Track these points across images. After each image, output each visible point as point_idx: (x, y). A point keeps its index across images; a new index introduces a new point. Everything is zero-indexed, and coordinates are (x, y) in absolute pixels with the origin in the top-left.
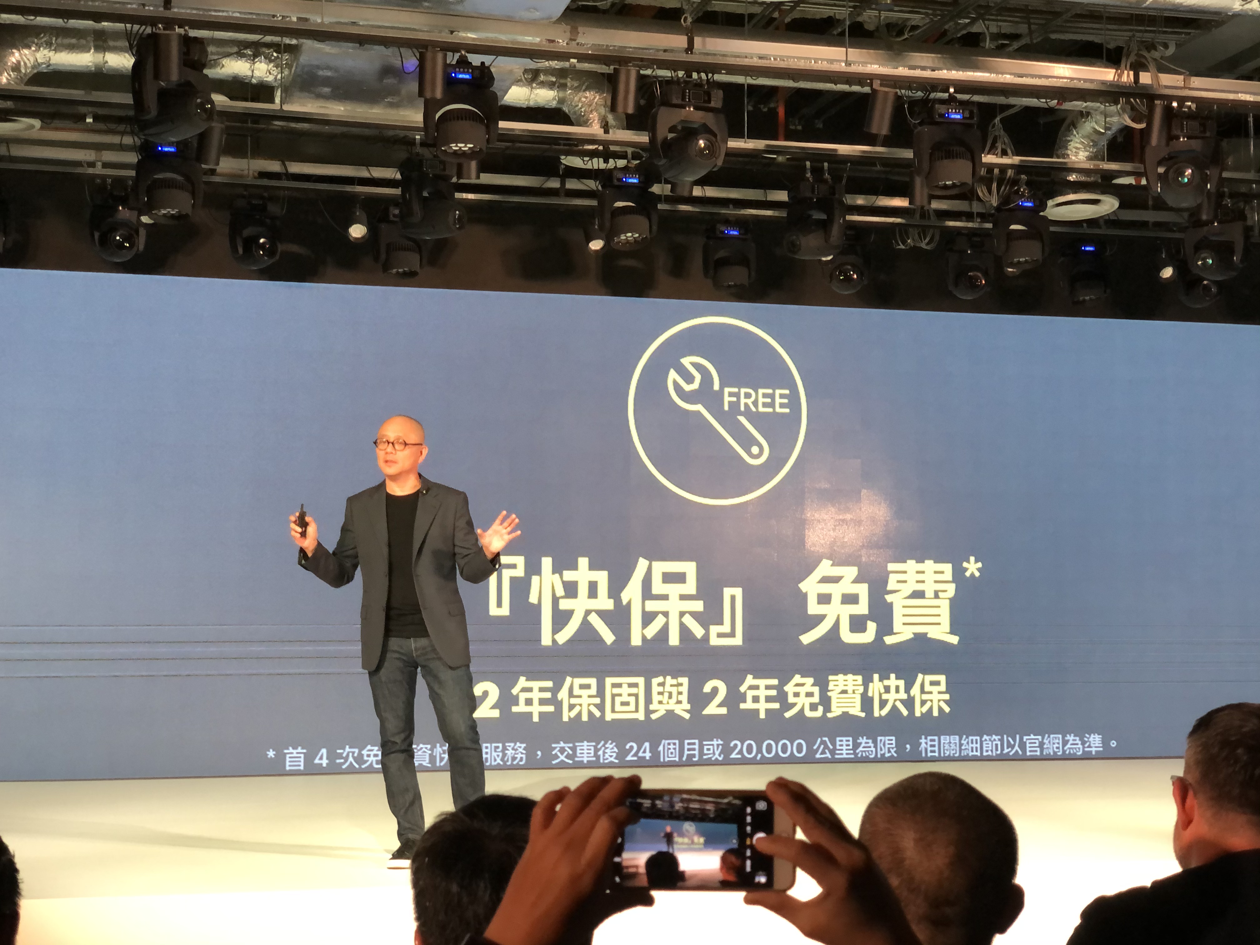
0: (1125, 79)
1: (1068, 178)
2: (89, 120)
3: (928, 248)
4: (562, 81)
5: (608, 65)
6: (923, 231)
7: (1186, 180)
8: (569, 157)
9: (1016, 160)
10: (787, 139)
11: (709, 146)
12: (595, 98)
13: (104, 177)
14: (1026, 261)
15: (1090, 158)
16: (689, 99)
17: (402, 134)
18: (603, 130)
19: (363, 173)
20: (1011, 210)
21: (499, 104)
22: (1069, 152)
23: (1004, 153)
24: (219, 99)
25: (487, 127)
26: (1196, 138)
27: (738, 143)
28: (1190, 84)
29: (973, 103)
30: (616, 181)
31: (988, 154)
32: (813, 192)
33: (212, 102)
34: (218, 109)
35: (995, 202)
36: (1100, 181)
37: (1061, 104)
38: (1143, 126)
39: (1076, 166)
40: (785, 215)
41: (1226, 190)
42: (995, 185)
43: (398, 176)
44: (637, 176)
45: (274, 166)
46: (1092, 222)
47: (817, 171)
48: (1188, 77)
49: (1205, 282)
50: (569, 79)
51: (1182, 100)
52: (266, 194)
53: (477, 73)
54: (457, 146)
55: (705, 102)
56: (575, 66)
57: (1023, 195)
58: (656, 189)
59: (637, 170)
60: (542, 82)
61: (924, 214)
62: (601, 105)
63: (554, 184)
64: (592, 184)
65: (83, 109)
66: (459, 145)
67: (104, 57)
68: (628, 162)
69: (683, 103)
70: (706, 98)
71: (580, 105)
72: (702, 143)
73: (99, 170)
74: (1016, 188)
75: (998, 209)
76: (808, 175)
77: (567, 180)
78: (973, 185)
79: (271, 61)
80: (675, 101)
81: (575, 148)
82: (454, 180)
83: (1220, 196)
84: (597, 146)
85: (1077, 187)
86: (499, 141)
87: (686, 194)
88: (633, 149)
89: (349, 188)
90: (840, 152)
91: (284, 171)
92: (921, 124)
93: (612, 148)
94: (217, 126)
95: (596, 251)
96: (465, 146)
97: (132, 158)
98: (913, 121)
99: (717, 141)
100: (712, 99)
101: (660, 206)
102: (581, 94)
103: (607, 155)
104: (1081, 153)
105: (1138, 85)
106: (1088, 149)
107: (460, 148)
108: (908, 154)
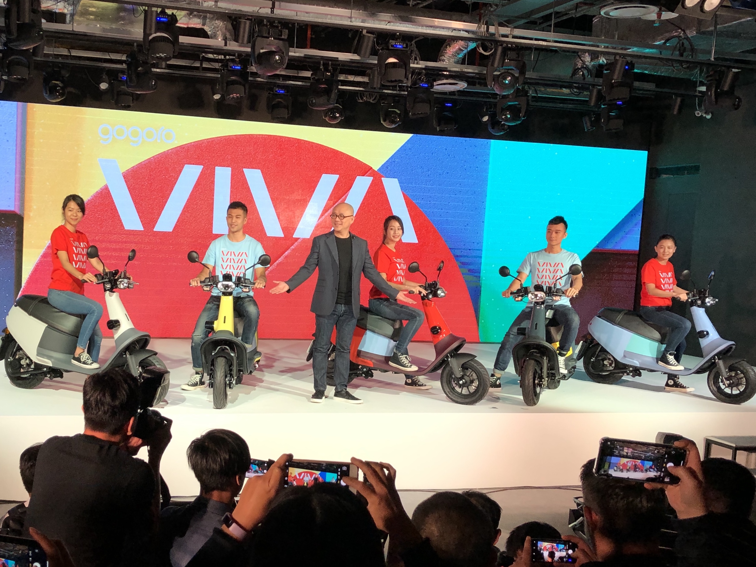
0: (481, 29)
1: (443, 74)
3: (373, 102)
4: (205, 15)
6: (372, 94)
11: (281, 58)
12: (221, 24)
14: (421, 113)
16: (271, 34)
18: (224, 42)
19: (106, 56)
20: (417, 88)
23: (415, 59)
25: (174, 45)
26: (513, 60)
27: (292, 53)
28: (513, 33)
30: (229, 67)
32: (323, 76)
35: (409, 83)
42: (410, 76)
43: (126, 59)
44: (240, 65)
45: (65, 52)
46: (452, 92)
47: (326, 65)
48: (513, 29)
50: (208, 14)
53: (170, 19)
57: (423, 81)
60: (195, 15)
62: (225, 28)
63: (197, 64)
64: (216, 66)
69: (269, 36)
70: (280, 34)
71: (213, 27)
74: (420, 77)
75: (411, 87)
76: (322, 67)
77: (203, 63)
80: (265, 35)
85: (447, 77)
88: (241, 53)
89: (101, 64)
91: (70, 55)
93: (228, 52)
95: (216, 100)
96: (163, 55)
98: (378, 48)
99: (284, 55)
100: (283, 34)
101: (250, 78)
102: (213, 22)
105: (487, 33)
106: (455, 57)
107: (160, 55)
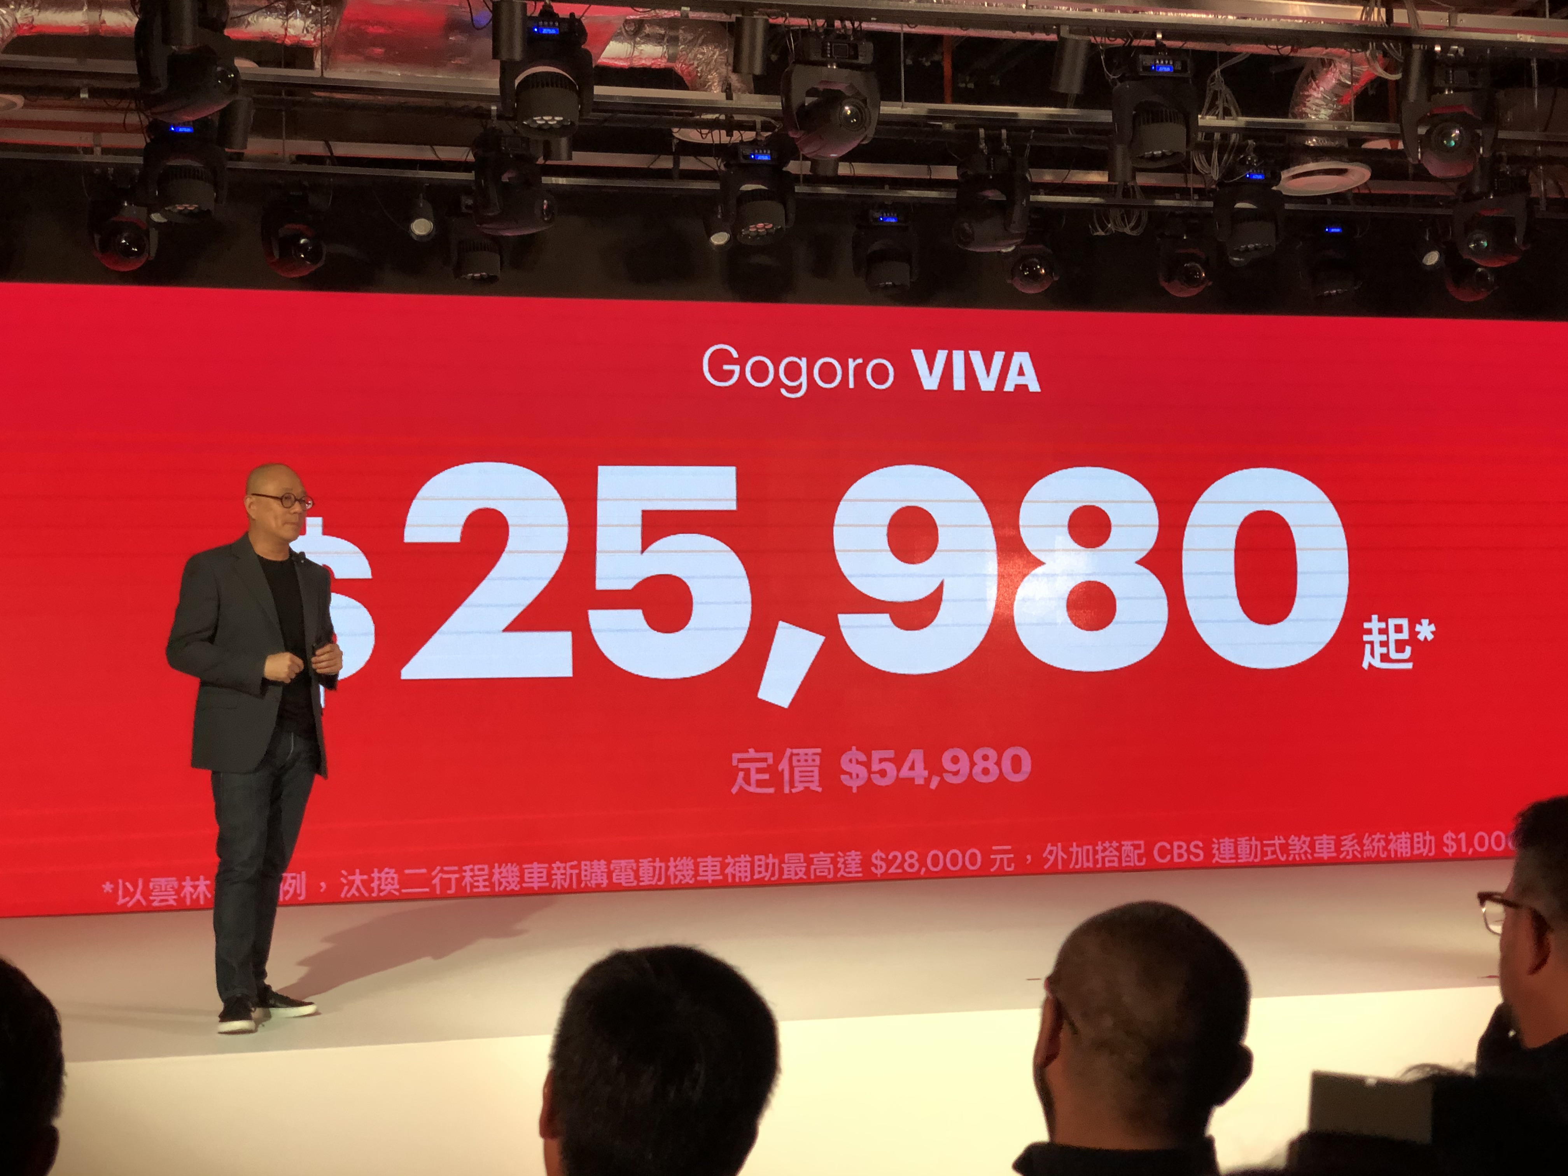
0: (1375, 17)
1: (1306, 143)
2: (84, 95)
3: (1134, 233)
4: (672, 33)
5: (728, 13)
6: (1127, 212)
7: (1453, 143)
8: (682, 129)
9: (1242, 121)
10: (955, 101)
11: (856, 113)
12: (714, 54)
13: (103, 166)
14: (1256, 248)
15: (1334, 118)
16: (831, 54)
17: (474, 104)
18: (724, 94)
19: (426, 153)
20: (1236, 184)
21: (594, 66)
22: (1308, 110)
23: (1227, 113)
24: (244, 65)
25: (579, 93)
26: (1465, 90)
27: (894, 109)
28: (1456, 23)
29: (1187, 51)
30: (741, 158)
31: (1206, 114)
32: (989, 167)
33: (236, 71)
34: (243, 78)
35: (1216, 175)
36: (1347, 145)
37: (1296, 51)
38: (1398, 76)
39: (1316, 128)
40: (953, 195)
41: (1504, 153)
42: (1215, 154)
43: (471, 158)
44: (769, 152)
45: (316, 148)
46: (1338, 197)
47: (993, 140)
48: (1453, 15)
49: (1480, 270)
50: (681, 31)
51: (1446, 43)
52: (306, 183)
53: (565, 27)
54: (542, 119)
55: (851, 57)
56: (687, 16)
57: (1251, 166)
58: (793, 167)
59: (769, 144)
60: (648, 36)
61: (1127, 192)
62: (721, 63)
63: (665, 163)
64: (712, 163)
65: (76, 83)
66: (546, 118)
67: (100, 15)
68: (757, 134)
69: (824, 59)
70: (852, 53)
71: (696, 63)
72: (848, 110)
73: (97, 157)
74: (1242, 156)
75: (1220, 184)
76: (983, 146)
77: (681, 158)
78: (1188, 153)
79: (308, 16)
80: (815, 57)
81: (692, 118)
82: (541, 161)
83: (1496, 160)
84: (717, 115)
85: (1318, 153)
86: (594, 111)
87: (830, 173)
88: (763, 118)
89: (409, 174)
90: (1022, 117)
91: (329, 154)
92: (1121, 80)
93: (737, 117)
94: (243, 99)
95: (719, 246)
96: (553, 120)
97: (139, 141)
98: (1112, 77)
99: (866, 107)
100: (860, 53)
101: (797, 189)
102: (696, 49)
103: (730, 126)
104: (1323, 111)
105: (1391, 25)
106: (1331, 105)
107: (547, 121)
108: (1105, 116)
